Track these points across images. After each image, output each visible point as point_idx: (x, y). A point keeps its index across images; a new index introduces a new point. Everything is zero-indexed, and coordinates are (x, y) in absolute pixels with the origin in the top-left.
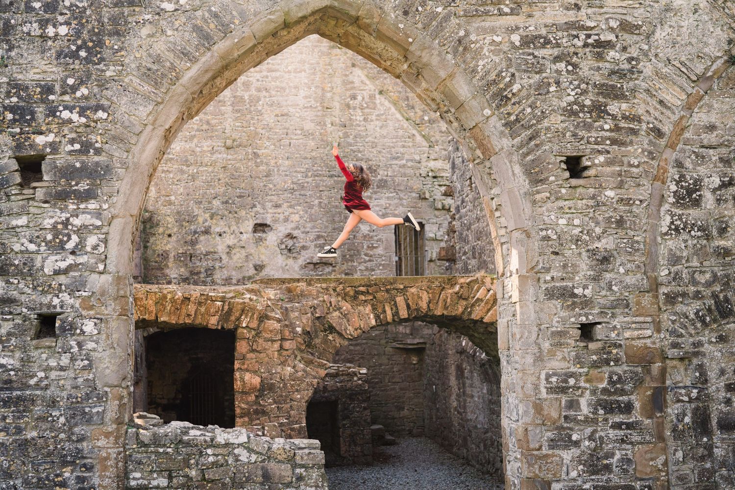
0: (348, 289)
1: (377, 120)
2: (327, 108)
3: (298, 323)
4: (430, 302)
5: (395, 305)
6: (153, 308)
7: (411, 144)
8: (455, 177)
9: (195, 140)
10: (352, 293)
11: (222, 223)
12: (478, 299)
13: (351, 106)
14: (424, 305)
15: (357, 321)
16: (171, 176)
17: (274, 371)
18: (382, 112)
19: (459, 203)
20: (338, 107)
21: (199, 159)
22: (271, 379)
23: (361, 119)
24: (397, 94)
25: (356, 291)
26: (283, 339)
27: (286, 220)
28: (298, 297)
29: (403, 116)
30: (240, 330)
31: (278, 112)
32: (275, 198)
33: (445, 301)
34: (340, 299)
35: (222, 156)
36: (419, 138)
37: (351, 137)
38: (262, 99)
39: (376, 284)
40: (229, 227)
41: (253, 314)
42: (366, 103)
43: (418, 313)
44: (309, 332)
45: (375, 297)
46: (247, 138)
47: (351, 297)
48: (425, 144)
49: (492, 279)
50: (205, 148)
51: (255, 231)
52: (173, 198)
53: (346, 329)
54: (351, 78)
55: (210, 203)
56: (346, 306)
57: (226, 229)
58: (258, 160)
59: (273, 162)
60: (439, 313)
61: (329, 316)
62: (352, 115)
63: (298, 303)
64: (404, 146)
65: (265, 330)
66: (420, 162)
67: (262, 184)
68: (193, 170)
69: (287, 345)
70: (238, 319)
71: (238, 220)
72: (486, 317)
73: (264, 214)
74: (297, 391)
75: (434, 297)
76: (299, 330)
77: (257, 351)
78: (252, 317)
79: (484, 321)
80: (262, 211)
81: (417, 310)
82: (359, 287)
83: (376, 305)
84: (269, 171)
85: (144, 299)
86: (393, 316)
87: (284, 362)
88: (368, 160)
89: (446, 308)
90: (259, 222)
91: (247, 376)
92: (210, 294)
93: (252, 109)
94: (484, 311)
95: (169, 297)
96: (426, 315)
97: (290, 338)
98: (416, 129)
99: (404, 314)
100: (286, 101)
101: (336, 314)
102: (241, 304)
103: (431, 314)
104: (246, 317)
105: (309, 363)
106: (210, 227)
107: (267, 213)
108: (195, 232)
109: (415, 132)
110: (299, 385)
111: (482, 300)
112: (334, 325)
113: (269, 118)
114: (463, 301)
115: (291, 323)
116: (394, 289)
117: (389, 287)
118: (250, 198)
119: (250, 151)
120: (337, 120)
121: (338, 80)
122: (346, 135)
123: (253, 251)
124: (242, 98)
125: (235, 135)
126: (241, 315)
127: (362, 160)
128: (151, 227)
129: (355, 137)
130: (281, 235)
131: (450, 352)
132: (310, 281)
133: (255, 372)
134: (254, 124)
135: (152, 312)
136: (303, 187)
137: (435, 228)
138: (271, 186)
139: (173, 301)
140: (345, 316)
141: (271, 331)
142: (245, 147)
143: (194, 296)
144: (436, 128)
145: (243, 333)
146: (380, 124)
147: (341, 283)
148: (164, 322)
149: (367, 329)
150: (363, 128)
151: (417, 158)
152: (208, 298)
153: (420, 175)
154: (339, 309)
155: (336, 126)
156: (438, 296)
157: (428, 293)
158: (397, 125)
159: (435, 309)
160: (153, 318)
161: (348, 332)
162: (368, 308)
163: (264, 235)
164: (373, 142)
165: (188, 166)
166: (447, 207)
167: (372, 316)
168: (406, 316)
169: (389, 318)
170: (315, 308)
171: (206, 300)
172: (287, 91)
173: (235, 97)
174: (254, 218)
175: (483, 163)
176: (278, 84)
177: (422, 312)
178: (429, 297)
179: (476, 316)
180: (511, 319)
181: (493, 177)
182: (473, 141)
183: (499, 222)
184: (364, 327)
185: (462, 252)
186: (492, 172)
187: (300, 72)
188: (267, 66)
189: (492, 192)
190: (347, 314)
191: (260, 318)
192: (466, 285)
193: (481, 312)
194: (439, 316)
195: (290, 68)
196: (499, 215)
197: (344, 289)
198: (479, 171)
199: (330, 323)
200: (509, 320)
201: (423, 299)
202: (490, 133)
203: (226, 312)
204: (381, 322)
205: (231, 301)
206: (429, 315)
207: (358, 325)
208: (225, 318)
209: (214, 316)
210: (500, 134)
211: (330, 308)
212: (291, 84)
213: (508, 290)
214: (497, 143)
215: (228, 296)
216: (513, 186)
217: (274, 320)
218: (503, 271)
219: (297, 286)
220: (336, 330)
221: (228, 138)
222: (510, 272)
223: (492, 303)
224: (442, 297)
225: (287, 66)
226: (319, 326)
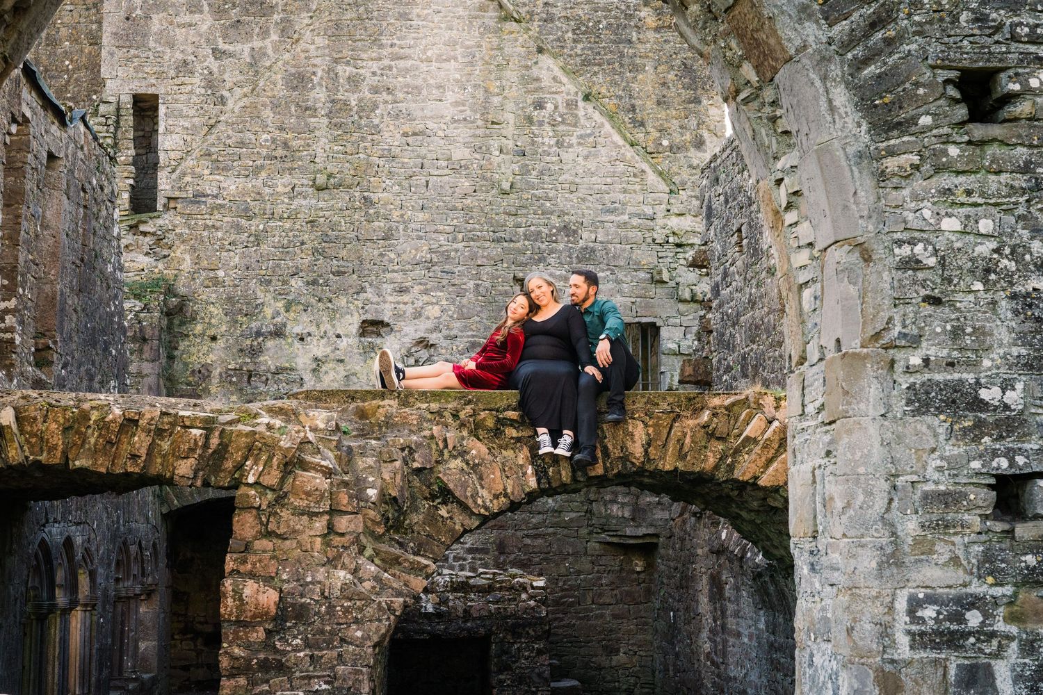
0: (483, 415)
1: (579, 144)
2: (493, 123)
3: (371, 479)
4: (649, 444)
6: (58, 440)
7: (638, 187)
8: (712, 232)
9: (264, 174)
10: (490, 423)
11: (305, 318)
12: (748, 439)
13: (535, 119)
14: (636, 449)
15: (498, 480)
16: (220, 234)
17: (309, 579)
18: (588, 132)
19: (719, 279)
20: (511, 122)
21: (268, 207)
22: (302, 596)
23: (552, 143)
24: (615, 101)
25: (498, 420)
26: (334, 512)
27: (418, 315)
28: (381, 428)
30: (242, 490)
31: (407, 128)
32: (398, 277)
33: (681, 442)
34: (465, 433)
35: (308, 203)
36: (652, 177)
37: (534, 173)
38: (381, 106)
40: (318, 326)
41: (270, 458)
42: (561, 116)
43: (624, 466)
44: (395, 498)
46: (352, 172)
48: (663, 186)
49: (778, 399)
50: (280, 189)
51: (363, 333)
52: (221, 273)
53: (475, 495)
55: (285, 282)
56: (477, 449)
57: (313, 329)
58: (371, 211)
59: (396, 214)
60: (668, 467)
61: (441, 468)
62: (535, 136)
63: (379, 439)
64: (625, 191)
65: (295, 491)
66: (653, 219)
67: (376, 252)
68: (257, 225)
69: (343, 523)
70: (240, 467)
71: (333, 314)
72: (765, 476)
73: (378, 303)
74: (356, 621)
75: (658, 434)
76: (372, 493)
77: (279, 536)
78: (267, 463)
79: (761, 483)
80: (375, 299)
81: (625, 459)
82: (505, 410)
84: (390, 229)
85: (40, 419)
87: (334, 558)
88: (562, 213)
89: (682, 456)
90: (369, 317)
91: (250, 588)
92: (181, 413)
93: (363, 122)
94: (760, 464)
95: (93, 418)
96: (641, 471)
97: (350, 509)
98: (648, 161)
100: (423, 109)
101: (456, 463)
102: (247, 435)
103: (652, 468)
104: (256, 463)
105: (390, 562)
106: (285, 325)
107: (385, 302)
108: (259, 333)
109: (645, 166)
110: (361, 610)
111: (756, 441)
112: (451, 486)
113: (392, 137)
114: (716, 443)
115: (358, 480)
118: (355, 276)
119: (357, 194)
120: (510, 144)
123: (357, 368)
124: (346, 103)
125: (331, 168)
126: (246, 459)
127: (551, 213)
128: (182, 323)
129: (542, 173)
130: (408, 341)
131: (700, 551)
132: (406, 397)
133: (268, 580)
134: (365, 148)
135: (55, 447)
136: (448, 258)
137: (679, 333)
138: (392, 255)
139: (103, 425)
140: (475, 467)
141: (308, 494)
142: (350, 187)
143: (148, 416)
144: (683, 161)
145: (248, 496)
146: (585, 152)
147: (469, 402)
148: (82, 470)
149: (519, 495)
150: (554, 159)
151: (649, 211)
152: (178, 421)
153: (654, 240)
154: (463, 453)
155: (507, 153)
156: (665, 431)
157: (646, 425)
158: (614, 153)
159: (660, 458)
160: (57, 459)
161: (480, 501)
162: (523, 456)
163: (378, 341)
164: (572, 183)
165: (249, 219)
166: (700, 297)
167: (530, 470)
168: (600, 471)
169: (566, 474)
170: (412, 451)
171: (173, 425)
172: (425, 92)
173: (333, 101)
174: (361, 311)
175: (758, 96)
176: (409, 80)
177: (633, 464)
178: (648, 434)
179: (744, 474)
180: (822, 462)
181: (782, 125)
182: (733, 44)
183: (795, 235)
184: (513, 493)
185: (722, 369)
186: (778, 113)
187: (447, 60)
188: (390, 50)
189: (779, 165)
190: (478, 465)
191: (286, 464)
192: (723, 410)
193: (753, 465)
194: (667, 472)
195: (429, 53)
196: (795, 219)
197: (474, 414)
198: (749, 118)
199: (442, 481)
200: (817, 466)
201: (636, 438)
202: (775, 11)
203: (214, 452)
204: (549, 483)
205: (228, 428)
206: (646, 471)
207: (501, 487)
208: (211, 463)
209: (187, 458)
210: (799, 12)
211: (444, 451)
212: (432, 82)
213: (814, 394)
214: (792, 34)
215: (224, 418)
216: (830, 137)
217: (317, 471)
218: (804, 351)
219: (379, 407)
220: (454, 497)
221: (320, 171)
222: (819, 351)
223: (776, 446)
224: (675, 434)
225: (425, 51)
226: (420, 488)
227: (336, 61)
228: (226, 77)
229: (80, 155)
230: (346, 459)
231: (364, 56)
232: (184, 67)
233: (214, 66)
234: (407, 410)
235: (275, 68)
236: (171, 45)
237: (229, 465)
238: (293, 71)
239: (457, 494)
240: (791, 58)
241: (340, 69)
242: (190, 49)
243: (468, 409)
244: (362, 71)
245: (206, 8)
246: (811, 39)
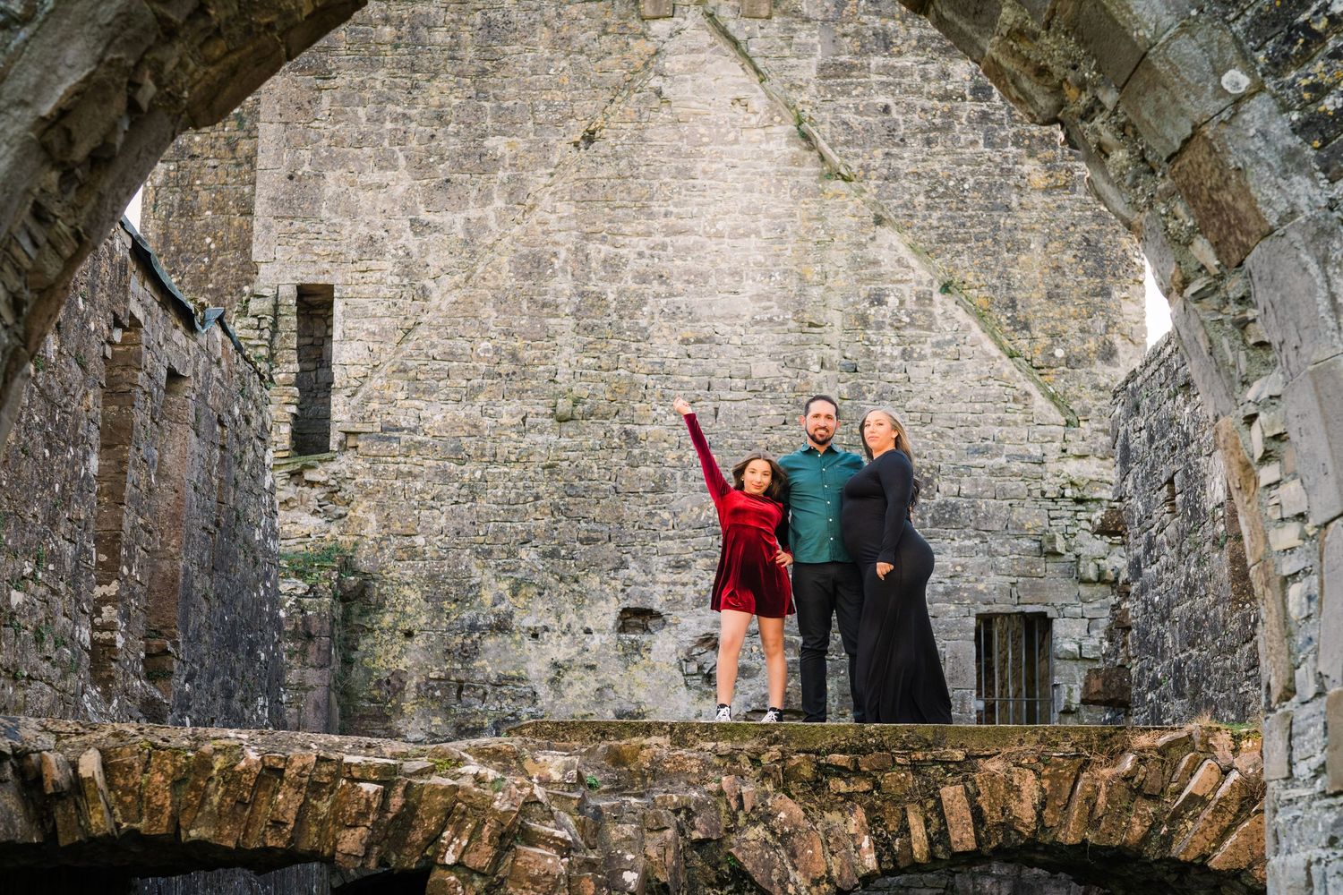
0: (796, 759)
1: (935, 355)
2: (811, 325)
3: (629, 857)
4: (1043, 804)
5: (939, 809)
6: (164, 799)
7: (1019, 417)
8: (1130, 483)
9: (482, 399)
10: (807, 771)
11: (540, 605)
12: (1192, 796)
13: (872, 319)
14: (1025, 811)
15: (819, 857)
16: (419, 485)
18: (949, 337)
19: (1140, 551)
20: (838, 323)
21: (489, 444)
23: (896, 353)
24: (987, 294)
25: (819, 767)
27: (702, 600)
28: (644, 777)
29: (1002, 348)
30: (437, 875)
31: (688, 332)
32: (674, 546)
33: (1090, 801)
34: (769, 787)
35: (545, 440)
36: (1040, 402)
37: (870, 396)
38: (651, 300)
39: (880, 747)
40: (558, 617)
41: (479, 827)
42: (909, 315)
43: (1007, 836)
44: (665, 885)
45: (877, 786)
46: (608, 396)
47: (806, 782)
48: (1056, 416)
49: (1237, 738)
50: (505, 420)
51: (623, 628)
52: (420, 540)
53: (784, 881)
55: (511, 554)
56: (788, 810)
57: (551, 621)
58: (636, 452)
59: (671, 456)
60: (1071, 840)
61: (733, 839)
62: (872, 343)
63: (641, 796)
64: (1002, 423)
65: (516, 877)
66: (1041, 463)
67: (643, 511)
68: (472, 471)
70: (433, 839)
71: (580, 599)
72: (1218, 855)
73: (645, 584)
75: (1057, 789)
76: (630, 877)
78: (475, 835)
79: (1212, 864)
80: (641, 578)
81: (1007, 827)
82: (829, 752)
83: (881, 809)
84: (663, 477)
86: (931, 843)
89: (1093, 823)
90: (632, 603)
92: (347, 759)
93: (624, 324)
94: (1211, 836)
95: (217, 766)
96: (1032, 844)
98: (1034, 380)
99: (963, 837)
100: (710, 306)
101: (756, 833)
102: (445, 792)
103: (1048, 840)
104: (457, 834)
106: (511, 615)
107: (654, 582)
108: (473, 627)
109: (1030, 387)
111: (1203, 801)
112: (749, 866)
113: (665, 346)
114: (1144, 804)
115: (610, 858)
116: (935, 761)
117: (920, 755)
118: (612, 545)
119: (616, 427)
120: (836, 355)
123: (615, 677)
124: (600, 297)
125: (579, 389)
126: (444, 828)
128: (364, 613)
129: (881, 396)
130: (687, 639)
132: (683, 732)
134: (628, 361)
135: (160, 809)
137: (1078, 628)
138: (666, 515)
139: (231, 776)
140: (784, 839)
141: (535, 881)
142: (605, 417)
143: (298, 763)
144: (1085, 379)
145: (445, 884)
146: (944, 367)
147: (776, 740)
148: (200, 844)
149: (849, 880)
150: (899, 376)
151: (1036, 451)
152: (342, 769)
153: (1043, 493)
154: (766, 817)
155: (831, 369)
156: (1068, 785)
157: (1039, 776)
158: (985, 369)
159: (1061, 825)
160: (162, 827)
162: (856, 821)
163: (645, 638)
164: (924, 411)
165: (461, 462)
166: (1110, 576)
167: (866, 842)
168: (971, 845)
169: (919, 848)
170: (690, 814)
171: (335, 776)
172: (713, 281)
173: (582, 294)
174: (620, 596)
175: (1217, 289)
176: (690, 263)
177: (1019, 833)
178: (1042, 790)
179: (1186, 851)
180: (1324, 854)
181: (1256, 333)
182: (1180, 209)
183: (1276, 501)
184: (840, 877)
185: (1146, 683)
186: (1250, 314)
187: (745, 235)
188: (664, 221)
189: (1251, 394)
190: (789, 834)
191: (502, 837)
192: (1154, 754)
193: (1200, 838)
194: (1070, 846)
195: (720, 226)
196: (1276, 477)
197: (784, 758)
198: (1203, 323)
199: (735, 859)
200: (1314, 859)
201: (1025, 795)
202: (1247, 159)
203: (396, 817)
204: (895, 862)
205: (417, 781)
206: (1040, 844)
207: (823, 868)
208: (391, 833)
209: (355, 826)
210: (1283, 160)
211: (738, 814)
212: (723, 266)
213: (1308, 746)
214: (1273, 194)
215: (410, 766)
216: (1334, 352)
217: (548, 846)
218: (1292, 680)
219: (642, 747)
220: (753, 882)
221: (563, 394)
222: (1317, 682)
223: (1235, 809)
224: (1083, 790)
225: (713, 222)
226: (703, 870)
227: (587, 237)
228: (429, 260)
229: (216, 372)
230: (594, 825)
231: (627, 229)
232: (370, 246)
233: (413, 244)
234: (683, 752)
235: (500, 247)
236: (352, 214)
237: (417, 836)
238: (525, 251)
239: (757, 878)
240: (1271, 231)
241: (591, 248)
242: (379, 220)
243: (775, 750)
244: (623, 251)
245: (402, 162)
246: (1303, 201)
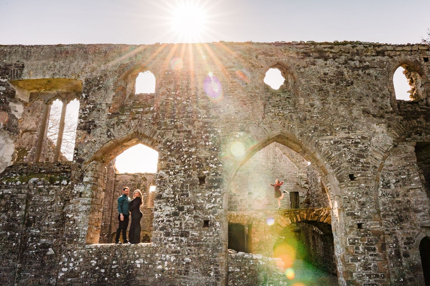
4: (307, 217)
5: (297, 217)
12: (321, 216)
14: (305, 217)
17: (263, 237)
22: (262, 240)
30: (253, 225)
33: (311, 216)
39: (290, 211)
41: (256, 220)
45: (290, 215)
47: (284, 215)
49: (325, 209)
54: (275, 150)
56: (282, 218)
60: (310, 220)
65: (260, 225)
70: (252, 222)
72: (324, 221)
77: (258, 231)
81: (303, 219)
82: (285, 212)
83: (291, 217)
87: (266, 234)
89: (312, 218)
91: (256, 239)
96: (306, 221)
99: (299, 220)
102: (253, 217)
104: (254, 221)
105: (273, 235)
111: (323, 216)
114: (317, 216)
116: (296, 212)
121: (271, 151)
122: (274, 166)
133: (258, 238)
139: (234, 216)
141: (262, 225)
143: (240, 215)
149: (288, 224)
152: (243, 215)
154: (280, 218)
156: (309, 215)
162: (289, 219)
167: (290, 221)
169: (295, 221)
177: (305, 219)
178: (307, 215)
179: (321, 221)
190: (283, 220)
191: (258, 221)
192: (317, 211)
193: (323, 219)
197: (281, 212)
199: (278, 223)
204: (293, 222)
205: (250, 216)
207: (286, 223)
208: (249, 221)
209: (245, 220)
211: (278, 218)
219: (268, 212)
230: (265, 220)
234: (272, 212)
239: (280, 224)
